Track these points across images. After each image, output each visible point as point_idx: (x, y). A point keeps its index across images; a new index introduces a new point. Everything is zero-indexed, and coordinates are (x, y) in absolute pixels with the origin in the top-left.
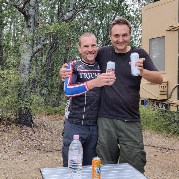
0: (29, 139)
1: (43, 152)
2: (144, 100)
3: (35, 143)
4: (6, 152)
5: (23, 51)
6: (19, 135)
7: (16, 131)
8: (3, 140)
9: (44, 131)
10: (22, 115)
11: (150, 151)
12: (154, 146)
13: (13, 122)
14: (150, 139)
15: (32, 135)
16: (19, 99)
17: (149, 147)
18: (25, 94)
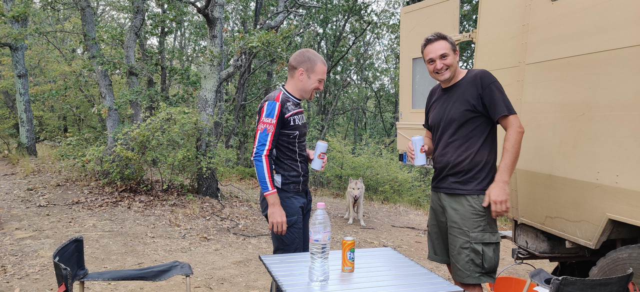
0: (216, 218)
1: (242, 238)
2: (404, 155)
3: (227, 224)
4: (184, 237)
5: (205, 77)
6: (200, 212)
7: (195, 205)
8: (176, 218)
9: (238, 206)
10: (203, 181)
11: (408, 235)
12: (413, 228)
13: (189, 191)
14: (406, 218)
15: (220, 211)
16: (198, 154)
17: (406, 229)
18: (207, 147)
